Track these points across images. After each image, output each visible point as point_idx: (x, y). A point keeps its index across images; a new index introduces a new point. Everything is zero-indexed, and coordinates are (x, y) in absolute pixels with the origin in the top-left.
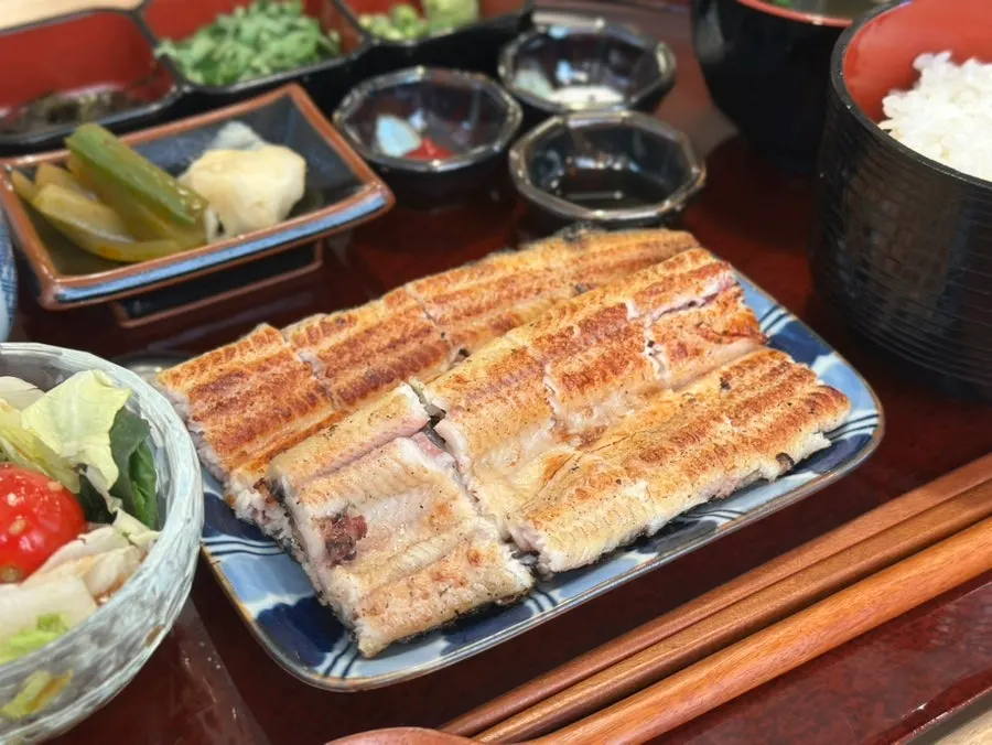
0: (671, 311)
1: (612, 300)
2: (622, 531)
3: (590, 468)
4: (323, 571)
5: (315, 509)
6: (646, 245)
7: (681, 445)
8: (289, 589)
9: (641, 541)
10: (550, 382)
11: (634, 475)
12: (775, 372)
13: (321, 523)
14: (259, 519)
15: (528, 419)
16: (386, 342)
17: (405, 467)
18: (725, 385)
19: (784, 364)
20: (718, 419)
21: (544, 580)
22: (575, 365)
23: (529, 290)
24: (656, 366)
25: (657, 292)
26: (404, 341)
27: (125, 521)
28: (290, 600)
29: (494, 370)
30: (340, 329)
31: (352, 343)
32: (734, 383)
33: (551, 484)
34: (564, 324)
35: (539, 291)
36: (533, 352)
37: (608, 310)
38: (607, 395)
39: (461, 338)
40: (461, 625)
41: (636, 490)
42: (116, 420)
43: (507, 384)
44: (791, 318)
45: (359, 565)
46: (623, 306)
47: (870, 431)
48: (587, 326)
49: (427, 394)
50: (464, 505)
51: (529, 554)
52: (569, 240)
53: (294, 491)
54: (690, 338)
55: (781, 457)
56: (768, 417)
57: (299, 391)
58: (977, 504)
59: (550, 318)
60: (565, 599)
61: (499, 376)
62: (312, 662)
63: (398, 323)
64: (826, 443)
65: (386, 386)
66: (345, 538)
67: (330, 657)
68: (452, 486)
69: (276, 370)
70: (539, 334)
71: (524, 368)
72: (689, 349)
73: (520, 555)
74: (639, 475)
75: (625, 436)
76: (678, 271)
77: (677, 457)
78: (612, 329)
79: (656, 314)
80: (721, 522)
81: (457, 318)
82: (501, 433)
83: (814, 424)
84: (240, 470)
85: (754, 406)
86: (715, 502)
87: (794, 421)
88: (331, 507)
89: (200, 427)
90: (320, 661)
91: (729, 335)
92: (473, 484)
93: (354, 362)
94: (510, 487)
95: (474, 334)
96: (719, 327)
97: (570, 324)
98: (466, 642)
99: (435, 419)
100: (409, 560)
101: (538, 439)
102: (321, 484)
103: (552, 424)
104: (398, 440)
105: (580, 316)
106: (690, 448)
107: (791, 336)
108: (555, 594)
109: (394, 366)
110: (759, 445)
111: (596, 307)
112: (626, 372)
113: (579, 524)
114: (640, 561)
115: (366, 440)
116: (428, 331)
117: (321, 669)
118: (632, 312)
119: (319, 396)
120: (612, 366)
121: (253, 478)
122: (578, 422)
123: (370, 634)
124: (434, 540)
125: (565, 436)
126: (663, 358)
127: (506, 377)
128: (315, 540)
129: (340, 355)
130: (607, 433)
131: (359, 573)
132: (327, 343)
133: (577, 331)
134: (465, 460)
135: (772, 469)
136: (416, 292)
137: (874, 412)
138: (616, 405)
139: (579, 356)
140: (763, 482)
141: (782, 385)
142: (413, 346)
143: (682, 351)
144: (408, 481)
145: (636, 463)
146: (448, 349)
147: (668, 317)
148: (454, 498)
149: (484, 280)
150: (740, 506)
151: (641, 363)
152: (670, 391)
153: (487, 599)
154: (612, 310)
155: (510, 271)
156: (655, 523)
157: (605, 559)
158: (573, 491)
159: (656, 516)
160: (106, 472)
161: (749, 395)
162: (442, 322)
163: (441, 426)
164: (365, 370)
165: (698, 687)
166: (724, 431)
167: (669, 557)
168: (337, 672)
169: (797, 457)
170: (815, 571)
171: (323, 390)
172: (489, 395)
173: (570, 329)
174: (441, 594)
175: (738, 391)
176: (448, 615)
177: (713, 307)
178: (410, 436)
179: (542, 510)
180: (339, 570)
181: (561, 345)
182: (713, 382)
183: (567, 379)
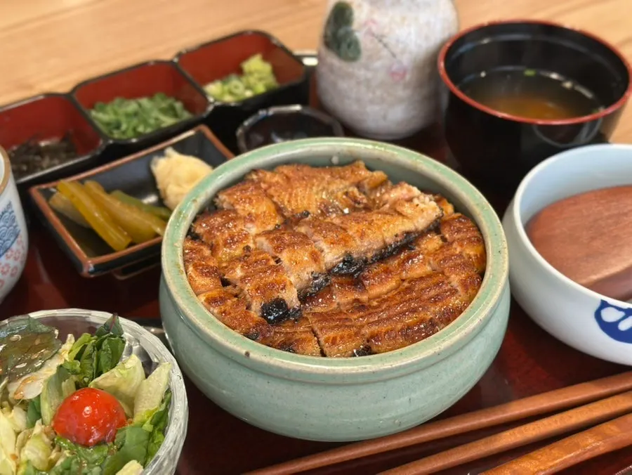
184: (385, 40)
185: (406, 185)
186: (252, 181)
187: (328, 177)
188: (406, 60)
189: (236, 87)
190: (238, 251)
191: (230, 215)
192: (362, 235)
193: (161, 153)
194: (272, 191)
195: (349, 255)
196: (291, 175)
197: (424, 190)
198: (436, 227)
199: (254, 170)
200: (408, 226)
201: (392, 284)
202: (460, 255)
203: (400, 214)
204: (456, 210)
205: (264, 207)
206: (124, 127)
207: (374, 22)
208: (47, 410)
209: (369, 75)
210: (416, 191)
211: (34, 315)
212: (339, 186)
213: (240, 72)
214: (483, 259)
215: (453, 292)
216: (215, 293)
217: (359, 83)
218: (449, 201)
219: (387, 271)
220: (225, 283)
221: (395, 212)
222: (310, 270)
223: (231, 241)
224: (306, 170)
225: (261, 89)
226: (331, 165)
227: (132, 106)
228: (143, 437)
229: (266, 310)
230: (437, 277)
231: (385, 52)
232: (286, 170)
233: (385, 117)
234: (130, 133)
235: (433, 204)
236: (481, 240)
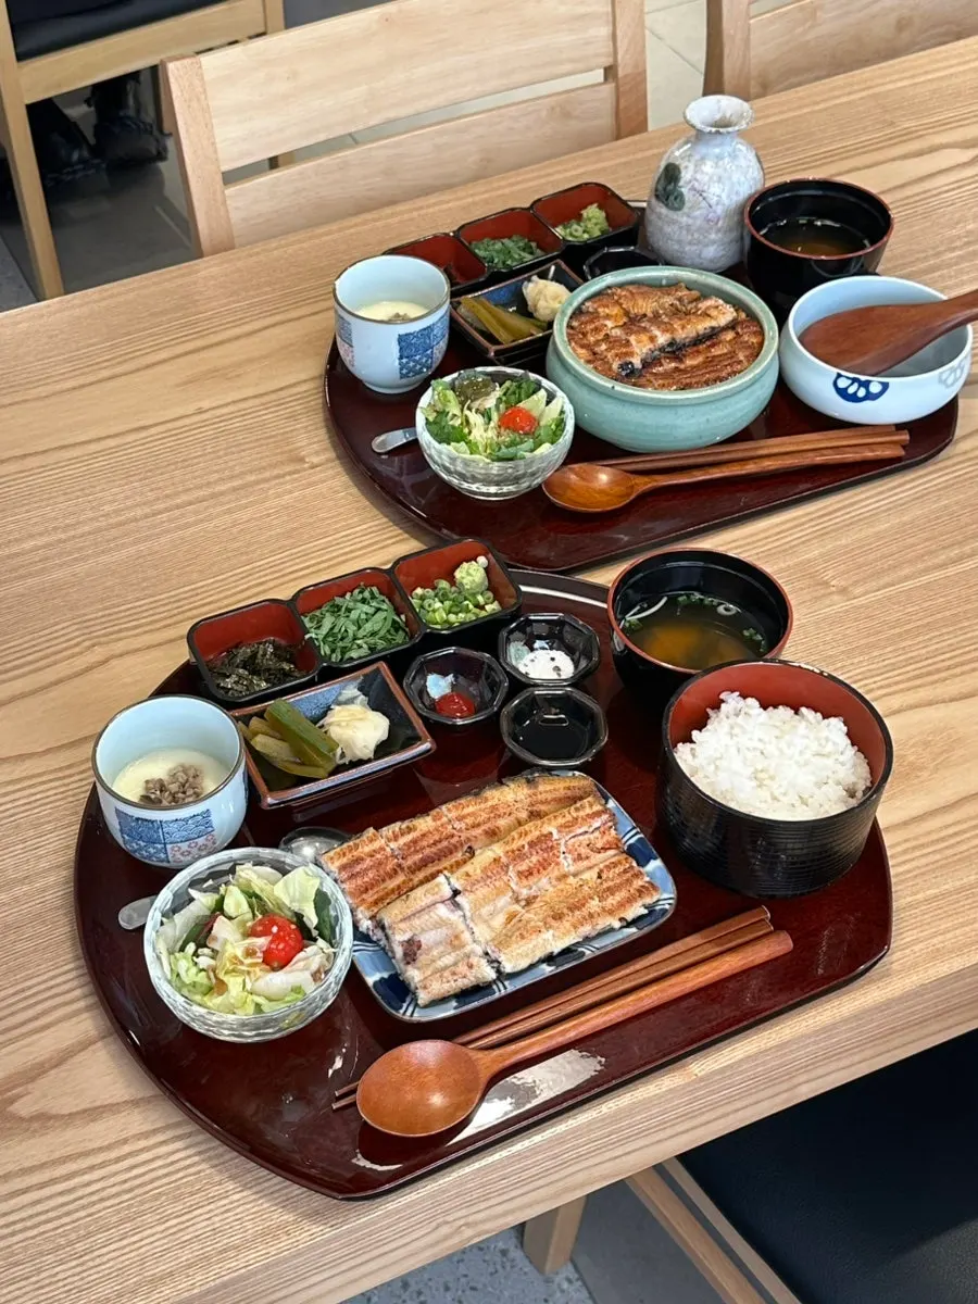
0: (574, 837)
1: (545, 831)
2: (540, 954)
3: (528, 922)
4: (402, 965)
5: (399, 937)
6: (569, 788)
7: (572, 912)
8: (386, 970)
9: (549, 959)
10: (512, 873)
11: (548, 927)
12: (625, 871)
13: (402, 943)
14: (371, 933)
15: (500, 893)
16: (432, 842)
17: (440, 918)
18: (600, 877)
19: (631, 867)
20: (592, 898)
21: (502, 976)
22: (523, 866)
23: (505, 814)
24: (566, 864)
25: (569, 827)
26: (440, 841)
27: (321, 943)
28: (386, 975)
29: (484, 870)
30: (409, 833)
31: (415, 842)
32: (604, 876)
33: (509, 926)
34: (521, 842)
35: (510, 814)
36: (504, 860)
37: (543, 835)
38: (540, 879)
39: (469, 839)
40: (463, 995)
41: (548, 935)
42: (316, 895)
43: (491, 878)
44: (642, 835)
45: (418, 964)
46: (551, 833)
47: (667, 907)
48: (532, 844)
49: (453, 881)
50: (466, 936)
51: (495, 963)
52: (528, 781)
53: (390, 927)
54: (584, 851)
55: (621, 919)
56: (618, 897)
57: (389, 868)
58: (722, 945)
59: (513, 839)
60: (511, 987)
61: (487, 875)
62: (397, 1009)
63: (438, 830)
64: (646, 911)
65: (430, 865)
66: (412, 950)
67: (405, 1005)
68: (462, 927)
69: (378, 856)
70: (508, 848)
71: (499, 870)
72: (583, 856)
73: (491, 962)
74: (551, 927)
75: (547, 903)
76: (582, 813)
77: (570, 918)
78: (544, 846)
79: (567, 838)
80: (588, 952)
81: (467, 829)
82: (486, 900)
83: (640, 903)
84: (361, 908)
85: (611, 891)
86: (587, 939)
87: (630, 900)
88: (406, 937)
89: (343, 886)
90: (401, 1008)
91: (605, 849)
92: (471, 925)
93: (416, 852)
94: (489, 926)
95: (475, 837)
96: (599, 845)
97: (524, 843)
98: (465, 1004)
99: (456, 893)
100: (440, 963)
101: (504, 900)
102: (402, 925)
103: (511, 894)
104: (438, 905)
105: (529, 838)
106: (577, 913)
107: (639, 845)
108: (506, 983)
109: (435, 854)
110: (611, 912)
111: (537, 833)
112: (550, 868)
113: (520, 951)
114: (547, 970)
115: (423, 904)
116: (453, 836)
117: (402, 1011)
118: (556, 836)
119: (398, 869)
120: (543, 865)
121: (368, 914)
122: (525, 893)
123: (423, 998)
124: (453, 954)
125: (517, 901)
126: (570, 862)
127: (490, 874)
128: (399, 952)
129: (409, 848)
130: (539, 899)
131: (418, 969)
132: (403, 840)
133: (527, 847)
134: (468, 914)
135: (617, 925)
136: (448, 811)
137: (672, 896)
138: (544, 884)
139: (527, 861)
140: (611, 930)
141: (627, 880)
142: (445, 843)
143: (579, 858)
144: (441, 923)
145: (549, 920)
146: (462, 845)
147: (573, 840)
148: (463, 932)
149: (483, 806)
150: (597, 944)
151: (558, 864)
152: (572, 878)
153: (475, 983)
154: (546, 836)
155: (495, 802)
156: (556, 951)
157: (532, 967)
158: (518, 933)
159: (557, 948)
160: (312, 919)
161: (611, 883)
162: (460, 830)
163: (458, 899)
164: (421, 856)
165: (568, 1030)
166: (594, 905)
167: (561, 969)
168: (409, 1013)
169: (629, 918)
170: (631, 977)
171: (399, 866)
172: (482, 884)
173: (523, 846)
174: (455, 981)
175: (606, 880)
176: (458, 990)
177: (597, 834)
178: (443, 902)
179: (503, 941)
180: (409, 968)
181: (518, 855)
182: (593, 874)
183: (520, 874)
184: (704, 194)
185: (714, 298)
186: (608, 294)
187: (659, 293)
188: (719, 210)
189: (576, 231)
190: (600, 336)
191: (595, 316)
192: (683, 327)
193: (529, 280)
194: (622, 301)
195: (673, 339)
196: (634, 291)
197: (727, 302)
198: (732, 326)
199: (609, 287)
200: (714, 323)
201: (700, 359)
202: (747, 342)
203: (709, 316)
204: (747, 316)
205: (615, 310)
206: (496, 261)
207: (696, 180)
208: (495, 416)
209: (690, 221)
210: (721, 302)
211: (479, 369)
212: (668, 300)
213: (579, 218)
214: (761, 344)
215: (740, 362)
216: (590, 358)
217: (681, 228)
218: (743, 311)
219: (698, 352)
220: (595, 354)
221: (706, 315)
222: (648, 347)
223: (597, 330)
224: (645, 289)
225: (597, 233)
226: (661, 286)
227: (498, 246)
228: (550, 432)
229: (622, 367)
230: (732, 355)
231: (704, 204)
232: (631, 288)
233: (699, 256)
234: (500, 265)
235: (732, 309)
236: (761, 333)
